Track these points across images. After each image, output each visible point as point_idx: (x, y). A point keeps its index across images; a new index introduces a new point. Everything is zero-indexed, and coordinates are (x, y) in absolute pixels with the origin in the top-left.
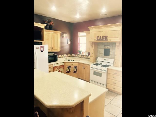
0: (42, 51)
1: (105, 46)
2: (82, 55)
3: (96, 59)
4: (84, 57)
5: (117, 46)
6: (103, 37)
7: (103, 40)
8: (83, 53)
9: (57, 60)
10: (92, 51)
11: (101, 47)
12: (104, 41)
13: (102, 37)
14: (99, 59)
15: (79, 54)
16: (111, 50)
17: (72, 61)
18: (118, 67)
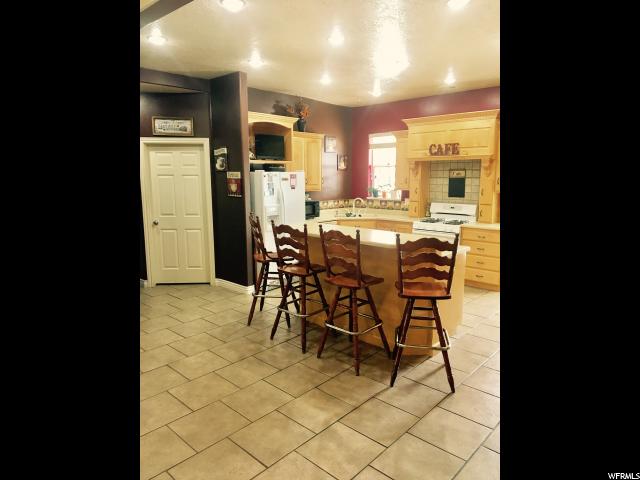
0: (293, 188)
1: (450, 170)
2: (381, 202)
3: (427, 206)
4: (390, 204)
5: (486, 169)
6: (446, 145)
7: (446, 154)
8: (384, 195)
9: (318, 215)
10: (414, 185)
11: (440, 174)
12: (450, 157)
13: (444, 147)
14: (435, 208)
15: (372, 198)
16: (467, 182)
17: (357, 217)
18: (489, 223)
